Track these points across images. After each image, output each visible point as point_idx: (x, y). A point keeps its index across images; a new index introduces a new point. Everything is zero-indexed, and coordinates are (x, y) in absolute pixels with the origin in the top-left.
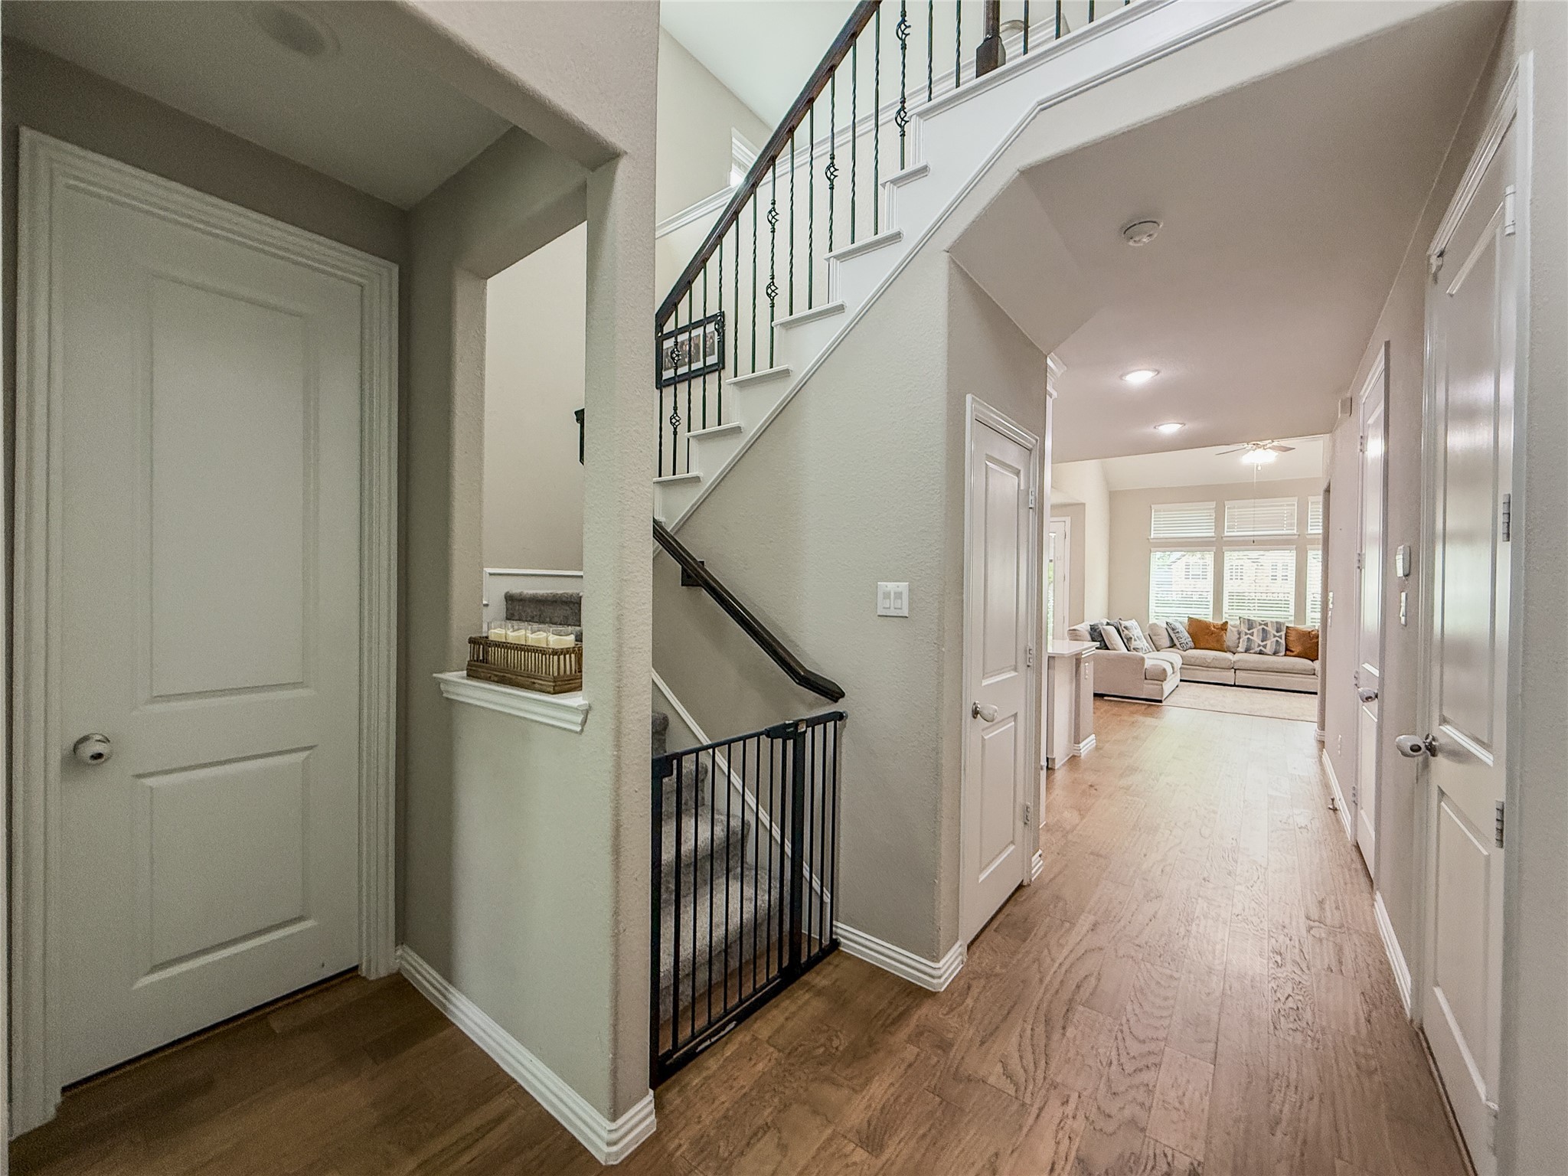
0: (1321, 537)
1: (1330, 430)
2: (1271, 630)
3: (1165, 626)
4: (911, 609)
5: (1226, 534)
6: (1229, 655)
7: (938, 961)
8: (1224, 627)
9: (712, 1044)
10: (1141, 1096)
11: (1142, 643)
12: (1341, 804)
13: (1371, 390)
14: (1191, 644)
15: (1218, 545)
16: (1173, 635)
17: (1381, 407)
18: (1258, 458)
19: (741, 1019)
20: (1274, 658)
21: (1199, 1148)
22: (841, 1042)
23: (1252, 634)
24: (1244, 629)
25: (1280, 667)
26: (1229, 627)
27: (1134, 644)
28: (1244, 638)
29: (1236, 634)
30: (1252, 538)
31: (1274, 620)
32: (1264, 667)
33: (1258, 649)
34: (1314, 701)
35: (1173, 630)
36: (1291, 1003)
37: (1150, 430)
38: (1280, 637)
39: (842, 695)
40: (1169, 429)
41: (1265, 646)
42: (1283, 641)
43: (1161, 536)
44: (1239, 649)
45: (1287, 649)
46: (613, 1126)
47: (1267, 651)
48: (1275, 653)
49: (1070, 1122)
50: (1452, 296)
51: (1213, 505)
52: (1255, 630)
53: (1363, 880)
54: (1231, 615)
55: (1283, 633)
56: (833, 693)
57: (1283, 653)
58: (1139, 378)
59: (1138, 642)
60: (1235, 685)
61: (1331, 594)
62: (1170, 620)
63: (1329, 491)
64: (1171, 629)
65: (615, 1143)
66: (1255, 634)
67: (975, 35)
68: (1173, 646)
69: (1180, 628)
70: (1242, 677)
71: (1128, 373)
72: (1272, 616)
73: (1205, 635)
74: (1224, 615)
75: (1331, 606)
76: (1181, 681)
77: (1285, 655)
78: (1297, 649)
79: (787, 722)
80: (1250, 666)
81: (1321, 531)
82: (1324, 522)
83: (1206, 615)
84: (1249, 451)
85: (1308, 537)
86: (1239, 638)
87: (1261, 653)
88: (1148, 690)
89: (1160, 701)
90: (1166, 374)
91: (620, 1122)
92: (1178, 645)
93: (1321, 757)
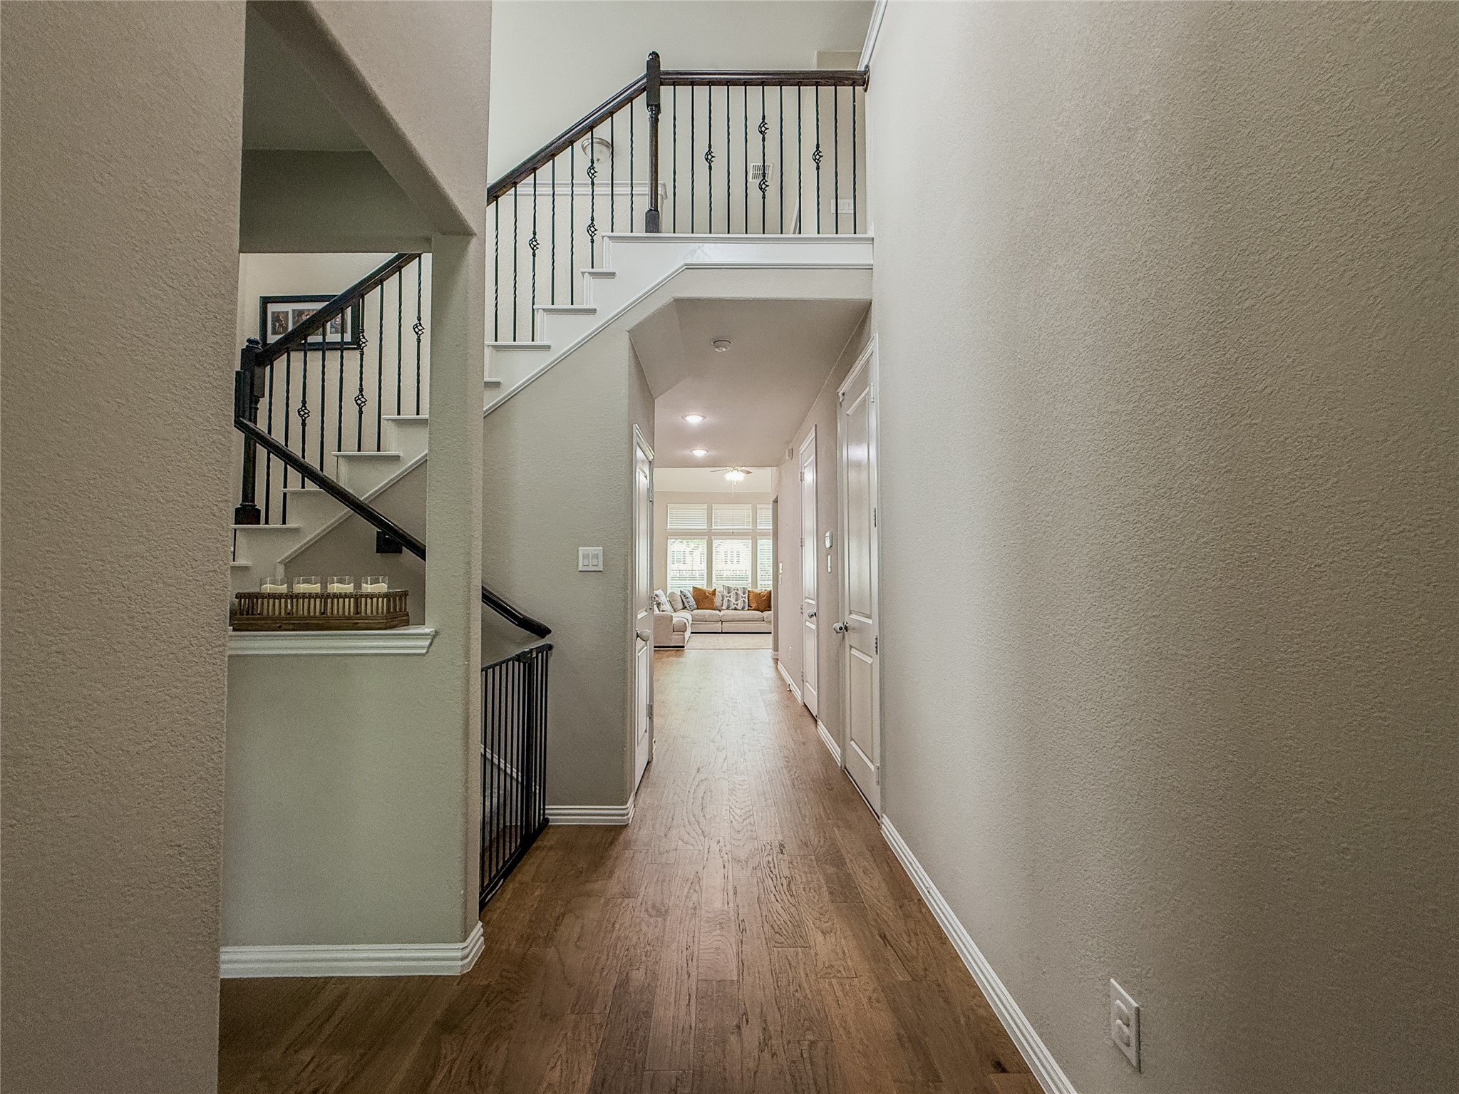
0: (771, 531)
1: (777, 463)
2: (740, 593)
3: (679, 593)
4: (605, 565)
5: (714, 527)
6: (717, 612)
7: (627, 804)
8: (714, 593)
9: (493, 896)
10: (749, 828)
11: (667, 607)
12: (794, 687)
13: (806, 447)
14: (696, 606)
15: (709, 535)
16: (684, 600)
17: (813, 457)
18: (735, 476)
19: (505, 876)
20: (742, 612)
21: (780, 837)
22: (583, 864)
23: (730, 597)
24: (726, 594)
25: (746, 617)
26: (717, 592)
27: (662, 607)
28: (726, 599)
29: (721, 597)
30: (732, 531)
31: (742, 587)
32: (737, 618)
33: (733, 607)
34: (770, 637)
35: (685, 596)
36: (796, 775)
37: (687, 452)
38: (745, 598)
39: (549, 631)
40: (699, 453)
41: (737, 605)
42: (746, 600)
43: (674, 527)
44: (724, 608)
45: (749, 606)
46: (464, 945)
47: (738, 607)
48: (743, 609)
49: (724, 848)
50: (848, 415)
51: (705, 506)
52: (731, 594)
53: (810, 720)
54: (718, 585)
55: (746, 595)
56: (542, 631)
57: (747, 609)
58: (694, 419)
59: (664, 606)
60: (722, 633)
61: (781, 565)
62: (682, 589)
63: (777, 502)
64: (683, 594)
65: (466, 957)
66: (732, 596)
67: (643, 205)
68: (685, 608)
69: (689, 595)
70: (727, 627)
71: (688, 415)
72: (740, 584)
73: (703, 599)
74: (714, 585)
75: (781, 571)
76: (692, 633)
77: (748, 610)
78: (754, 605)
79: (526, 650)
80: (731, 618)
81: (771, 527)
82: (773, 520)
83: (702, 584)
84: (729, 471)
85: (758, 531)
86: (723, 600)
87: (735, 609)
88: (675, 639)
89: (683, 647)
90: (708, 420)
91: (469, 940)
92: (688, 608)
93: (777, 666)
